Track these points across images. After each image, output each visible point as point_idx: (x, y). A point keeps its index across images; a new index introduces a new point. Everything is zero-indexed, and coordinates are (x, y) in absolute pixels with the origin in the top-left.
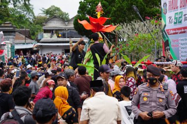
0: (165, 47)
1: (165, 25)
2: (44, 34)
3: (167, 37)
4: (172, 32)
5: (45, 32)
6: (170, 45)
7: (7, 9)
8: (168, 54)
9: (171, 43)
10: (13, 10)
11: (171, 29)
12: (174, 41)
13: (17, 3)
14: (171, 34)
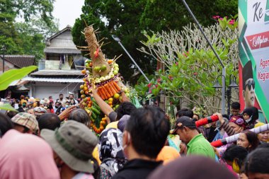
0: (244, 80)
1: (245, 26)
2: (47, 62)
3: (249, 54)
4: (260, 41)
5: (48, 59)
6: (256, 74)
7: (12, 24)
8: (250, 96)
9: (258, 70)
10: (25, 27)
11: (258, 35)
12: (264, 64)
13: (31, 15)
14: (258, 47)
